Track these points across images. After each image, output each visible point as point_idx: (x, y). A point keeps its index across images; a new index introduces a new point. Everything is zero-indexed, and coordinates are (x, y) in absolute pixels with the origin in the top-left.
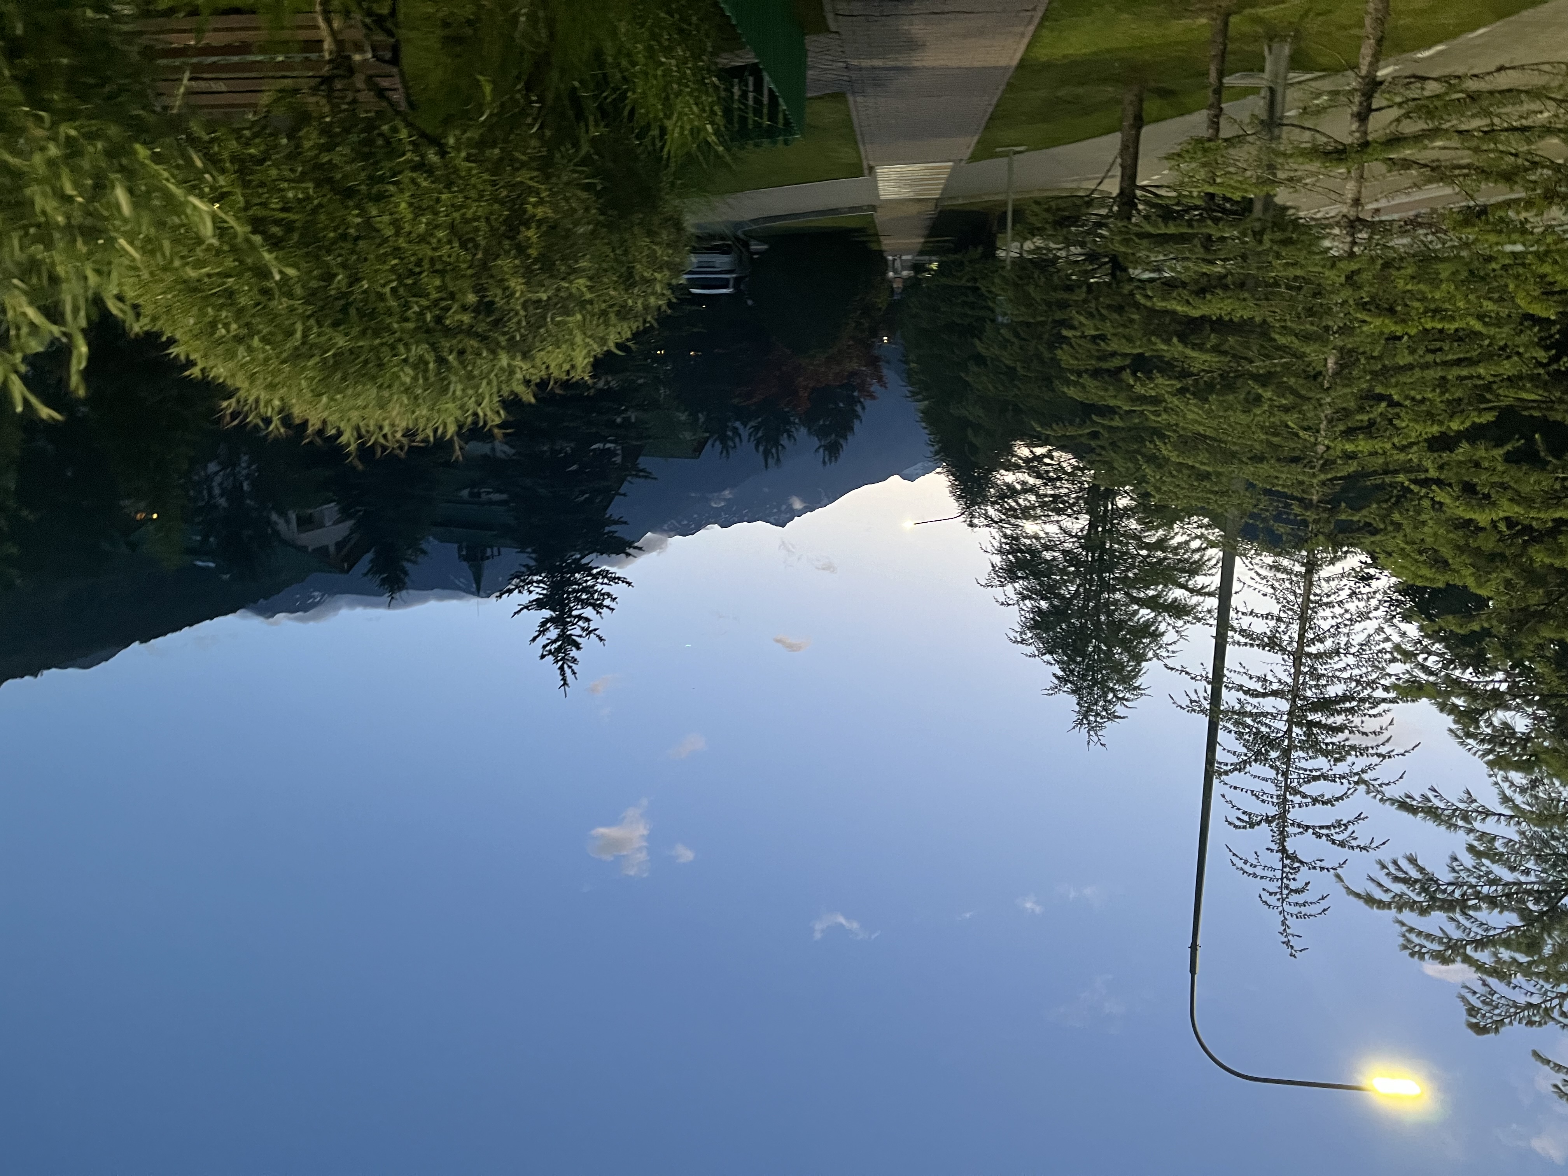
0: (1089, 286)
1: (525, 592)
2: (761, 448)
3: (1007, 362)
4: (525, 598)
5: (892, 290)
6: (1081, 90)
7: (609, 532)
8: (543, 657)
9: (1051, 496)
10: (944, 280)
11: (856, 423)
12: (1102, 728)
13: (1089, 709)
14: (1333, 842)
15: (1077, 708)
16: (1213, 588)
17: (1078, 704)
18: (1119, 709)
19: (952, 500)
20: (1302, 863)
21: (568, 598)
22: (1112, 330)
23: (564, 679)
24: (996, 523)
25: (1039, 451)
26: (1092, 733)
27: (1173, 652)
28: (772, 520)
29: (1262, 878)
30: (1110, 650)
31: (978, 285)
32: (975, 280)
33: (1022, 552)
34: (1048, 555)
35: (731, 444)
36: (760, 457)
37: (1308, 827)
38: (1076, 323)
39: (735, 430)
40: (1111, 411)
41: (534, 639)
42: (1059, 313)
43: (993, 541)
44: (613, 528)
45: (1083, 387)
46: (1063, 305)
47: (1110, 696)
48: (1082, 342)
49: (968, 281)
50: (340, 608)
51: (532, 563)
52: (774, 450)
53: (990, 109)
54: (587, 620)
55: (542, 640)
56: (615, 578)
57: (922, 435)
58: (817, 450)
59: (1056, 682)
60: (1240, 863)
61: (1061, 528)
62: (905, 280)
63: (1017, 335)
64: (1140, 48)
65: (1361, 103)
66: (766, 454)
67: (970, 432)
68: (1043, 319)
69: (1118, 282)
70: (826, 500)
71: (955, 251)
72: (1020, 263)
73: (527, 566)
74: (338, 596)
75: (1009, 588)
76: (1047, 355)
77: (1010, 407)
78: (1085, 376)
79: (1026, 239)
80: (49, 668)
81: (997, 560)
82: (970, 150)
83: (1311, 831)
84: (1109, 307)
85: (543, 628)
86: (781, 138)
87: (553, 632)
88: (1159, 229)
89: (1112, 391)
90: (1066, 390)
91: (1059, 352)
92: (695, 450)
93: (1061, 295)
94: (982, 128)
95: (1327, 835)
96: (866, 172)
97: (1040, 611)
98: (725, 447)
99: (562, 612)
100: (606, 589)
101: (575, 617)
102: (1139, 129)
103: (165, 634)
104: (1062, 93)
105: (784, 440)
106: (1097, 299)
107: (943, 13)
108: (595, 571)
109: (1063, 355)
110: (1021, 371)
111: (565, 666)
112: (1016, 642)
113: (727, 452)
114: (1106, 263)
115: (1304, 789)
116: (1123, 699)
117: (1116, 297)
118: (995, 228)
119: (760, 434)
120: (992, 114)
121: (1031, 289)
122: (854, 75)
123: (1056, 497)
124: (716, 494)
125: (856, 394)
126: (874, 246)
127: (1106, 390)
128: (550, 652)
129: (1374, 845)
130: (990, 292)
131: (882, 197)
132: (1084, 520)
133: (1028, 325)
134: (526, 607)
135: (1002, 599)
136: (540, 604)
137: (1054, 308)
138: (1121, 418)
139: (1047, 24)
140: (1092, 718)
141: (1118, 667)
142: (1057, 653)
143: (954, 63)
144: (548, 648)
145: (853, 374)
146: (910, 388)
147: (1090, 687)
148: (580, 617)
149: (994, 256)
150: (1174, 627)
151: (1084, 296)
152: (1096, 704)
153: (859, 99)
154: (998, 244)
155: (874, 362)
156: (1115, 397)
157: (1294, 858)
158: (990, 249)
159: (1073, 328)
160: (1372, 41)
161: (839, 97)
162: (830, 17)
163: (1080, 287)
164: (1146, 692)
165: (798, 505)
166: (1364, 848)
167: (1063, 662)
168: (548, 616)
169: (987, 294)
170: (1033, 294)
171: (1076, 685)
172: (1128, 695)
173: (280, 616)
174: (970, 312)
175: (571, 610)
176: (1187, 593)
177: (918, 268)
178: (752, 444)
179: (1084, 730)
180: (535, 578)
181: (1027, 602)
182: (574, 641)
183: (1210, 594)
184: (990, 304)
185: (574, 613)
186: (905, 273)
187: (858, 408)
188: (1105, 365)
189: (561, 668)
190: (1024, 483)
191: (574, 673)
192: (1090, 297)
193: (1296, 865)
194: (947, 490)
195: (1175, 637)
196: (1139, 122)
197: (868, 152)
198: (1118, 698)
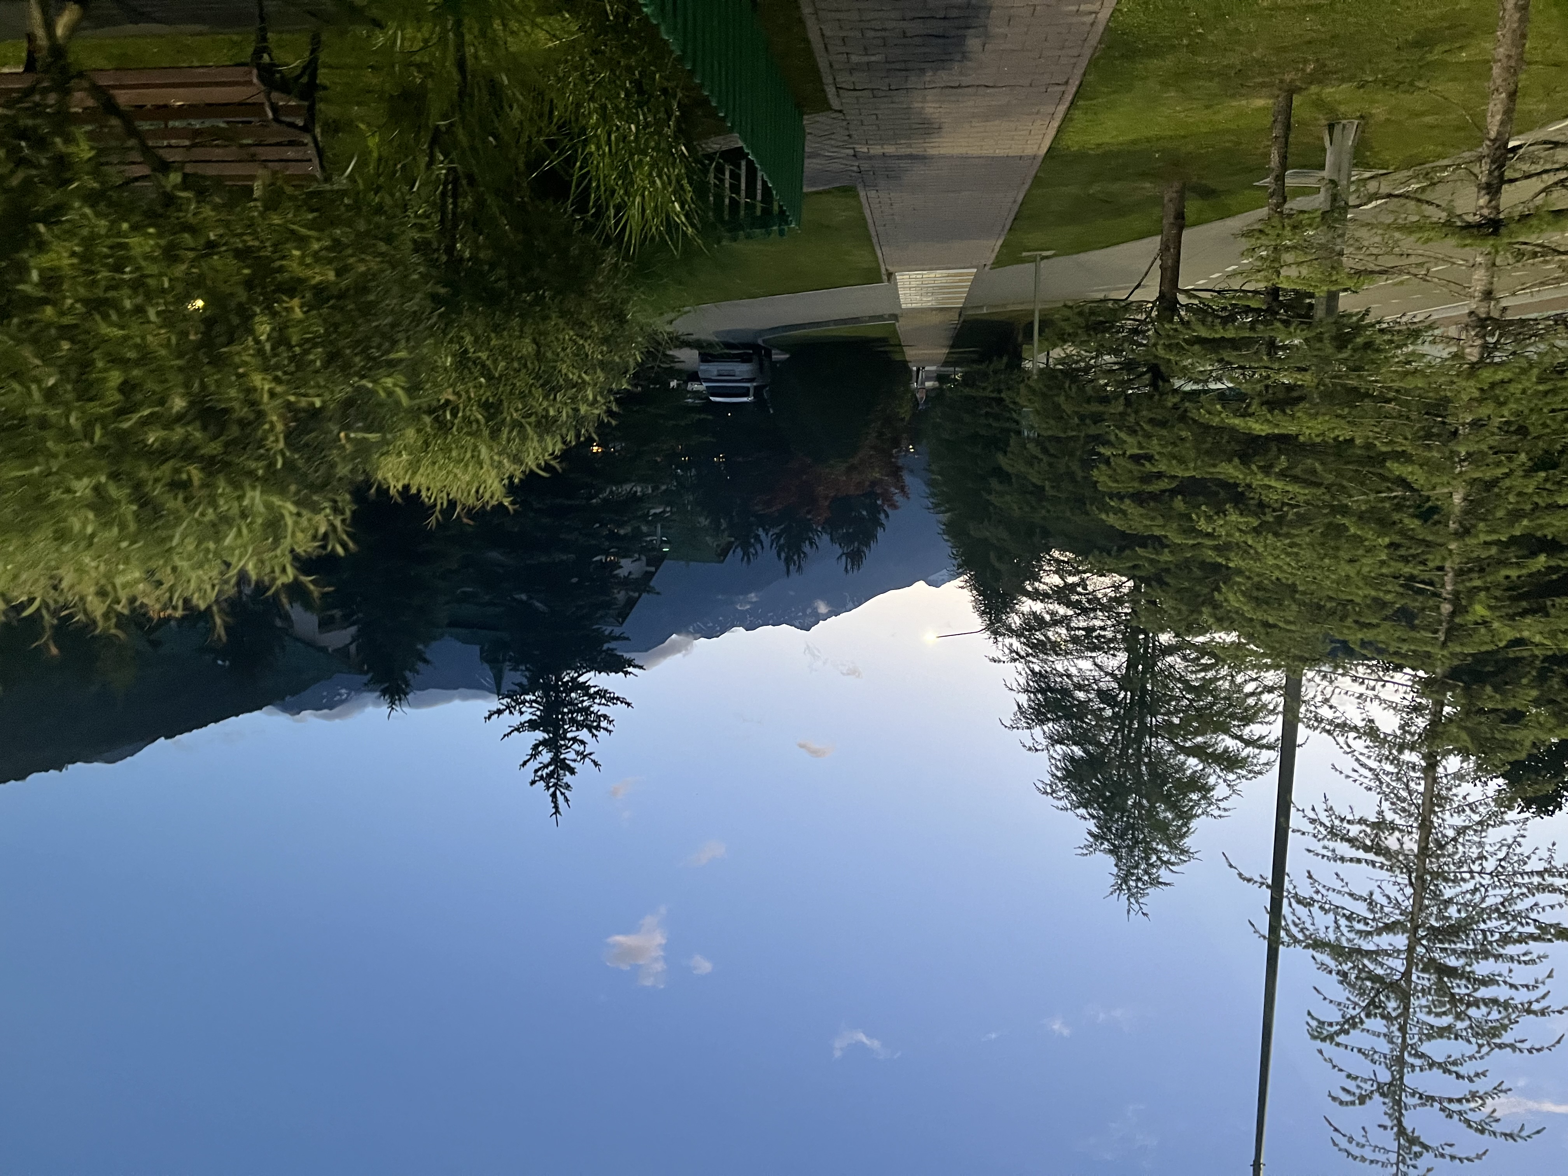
0: (1127, 398)
1: (516, 713)
2: (783, 555)
3: (1034, 480)
4: (517, 719)
5: (916, 403)
6: (1116, 187)
7: (608, 649)
8: (533, 783)
9: (1083, 629)
10: (967, 391)
11: (880, 530)
12: (1143, 895)
13: (1129, 874)
14: (1468, 1122)
15: (1115, 870)
16: (1272, 739)
17: (1116, 865)
18: (1164, 874)
19: (976, 615)
20: (1426, 1147)
21: (563, 719)
22: (1158, 448)
23: (556, 807)
24: (1022, 657)
25: (1071, 580)
26: (1132, 900)
27: (1225, 810)
28: (797, 624)
29: (1372, 1162)
30: (1153, 806)
31: (1003, 395)
32: (1000, 391)
33: (1052, 690)
34: (1081, 695)
35: (752, 550)
36: (782, 564)
37: (1433, 1099)
38: (1112, 438)
39: (757, 537)
40: (1159, 543)
41: (525, 763)
42: (1093, 427)
43: (1020, 679)
44: (612, 645)
45: (1124, 513)
46: (1097, 419)
47: (1154, 858)
48: (1121, 461)
49: (992, 392)
50: (365, 705)
51: (525, 681)
52: (796, 557)
53: (1016, 208)
54: (583, 742)
55: (534, 765)
56: (614, 698)
57: (945, 548)
58: (840, 557)
59: (1091, 840)
60: (1343, 1143)
61: (1096, 664)
62: (928, 391)
63: (1045, 451)
64: (1184, 137)
65: (1491, 173)
66: (788, 561)
67: (992, 555)
68: (1074, 433)
69: (1161, 394)
70: (851, 605)
71: (980, 361)
72: (1047, 373)
73: (520, 685)
74: (365, 694)
75: (1037, 731)
76: (1080, 474)
77: (1038, 530)
78: (1127, 501)
79: (1055, 346)
80: (74, 763)
81: (1023, 699)
82: (994, 255)
83: (1437, 1105)
84: (1151, 421)
85: (535, 752)
86: (775, 228)
87: (546, 756)
88: (1216, 332)
89: (1160, 521)
90: (1103, 516)
91: (1095, 472)
92: (719, 555)
93: (1095, 408)
94: (1006, 231)
95: (1460, 1113)
96: (885, 277)
97: (1072, 759)
98: (746, 553)
99: (556, 734)
100: (603, 710)
101: (569, 740)
102: (1181, 228)
103: (190, 730)
104: (1094, 189)
105: (806, 547)
106: (1136, 412)
107: (959, 87)
108: (592, 690)
109: (1101, 476)
110: (1050, 492)
111: (558, 792)
112: (1046, 793)
113: (749, 559)
114: (1145, 373)
115: (1425, 1048)
116: (1168, 862)
117: (1159, 411)
118: (1020, 339)
119: (782, 541)
120: (1017, 213)
121: (1061, 399)
122: (865, 166)
123: (1089, 630)
124: (741, 597)
125: (879, 502)
126: (898, 357)
127: (1153, 519)
128: (542, 778)
129: (1524, 1134)
130: (1015, 403)
131: (904, 306)
132: (1122, 657)
133: (1058, 440)
134: (518, 730)
135: (1029, 743)
136: (533, 725)
137: (1088, 421)
138: (1170, 552)
139: (1080, 103)
140: (1132, 883)
141: (1162, 827)
142: (1092, 807)
143: (974, 151)
144: (539, 773)
145: (873, 484)
146: (931, 500)
147: (1131, 849)
148: (574, 740)
149: (1019, 366)
150: (1225, 781)
151: (1121, 409)
152: (1137, 867)
153: (872, 194)
154: (1024, 355)
155: (896, 472)
156: (1164, 526)
157: (1413, 1141)
158: (1017, 358)
159: (1107, 443)
160: (1503, 95)
161: (849, 191)
162: (831, 91)
163: (1116, 398)
164: (1196, 856)
165: (823, 609)
166: (1511, 1136)
167: (1098, 818)
168: (541, 739)
169: (1011, 406)
170: (1064, 407)
171: (1113, 845)
172: (1173, 859)
173: (306, 713)
174: (995, 424)
175: (566, 731)
176: (1240, 744)
177: (941, 378)
178: (774, 551)
179: (1124, 898)
180: (528, 698)
181: (1058, 747)
182: (569, 765)
183: (1270, 747)
184: (1015, 415)
185: (569, 735)
186: (928, 384)
187: (882, 516)
188: (1149, 488)
189: (554, 795)
190: (1053, 614)
191: (567, 800)
192: (1129, 410)
193: (1416, 1149)
194: (970, 605)
195: (1227, 791)
196: (1180, 222)
197: (885, 254)
198: (1163, 862)
